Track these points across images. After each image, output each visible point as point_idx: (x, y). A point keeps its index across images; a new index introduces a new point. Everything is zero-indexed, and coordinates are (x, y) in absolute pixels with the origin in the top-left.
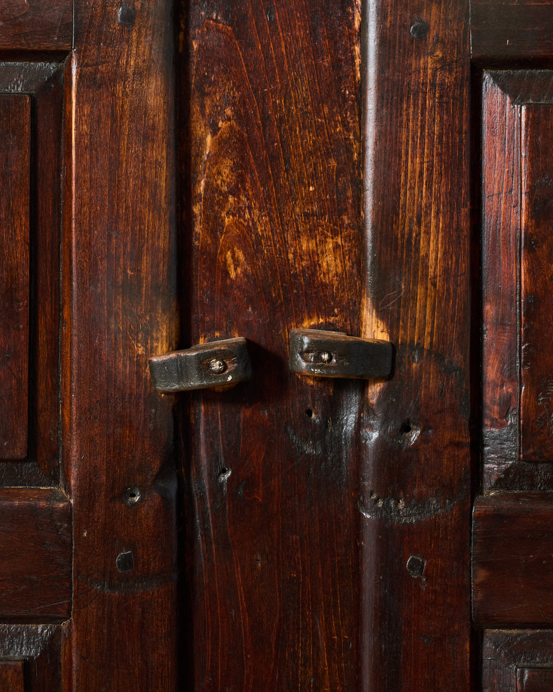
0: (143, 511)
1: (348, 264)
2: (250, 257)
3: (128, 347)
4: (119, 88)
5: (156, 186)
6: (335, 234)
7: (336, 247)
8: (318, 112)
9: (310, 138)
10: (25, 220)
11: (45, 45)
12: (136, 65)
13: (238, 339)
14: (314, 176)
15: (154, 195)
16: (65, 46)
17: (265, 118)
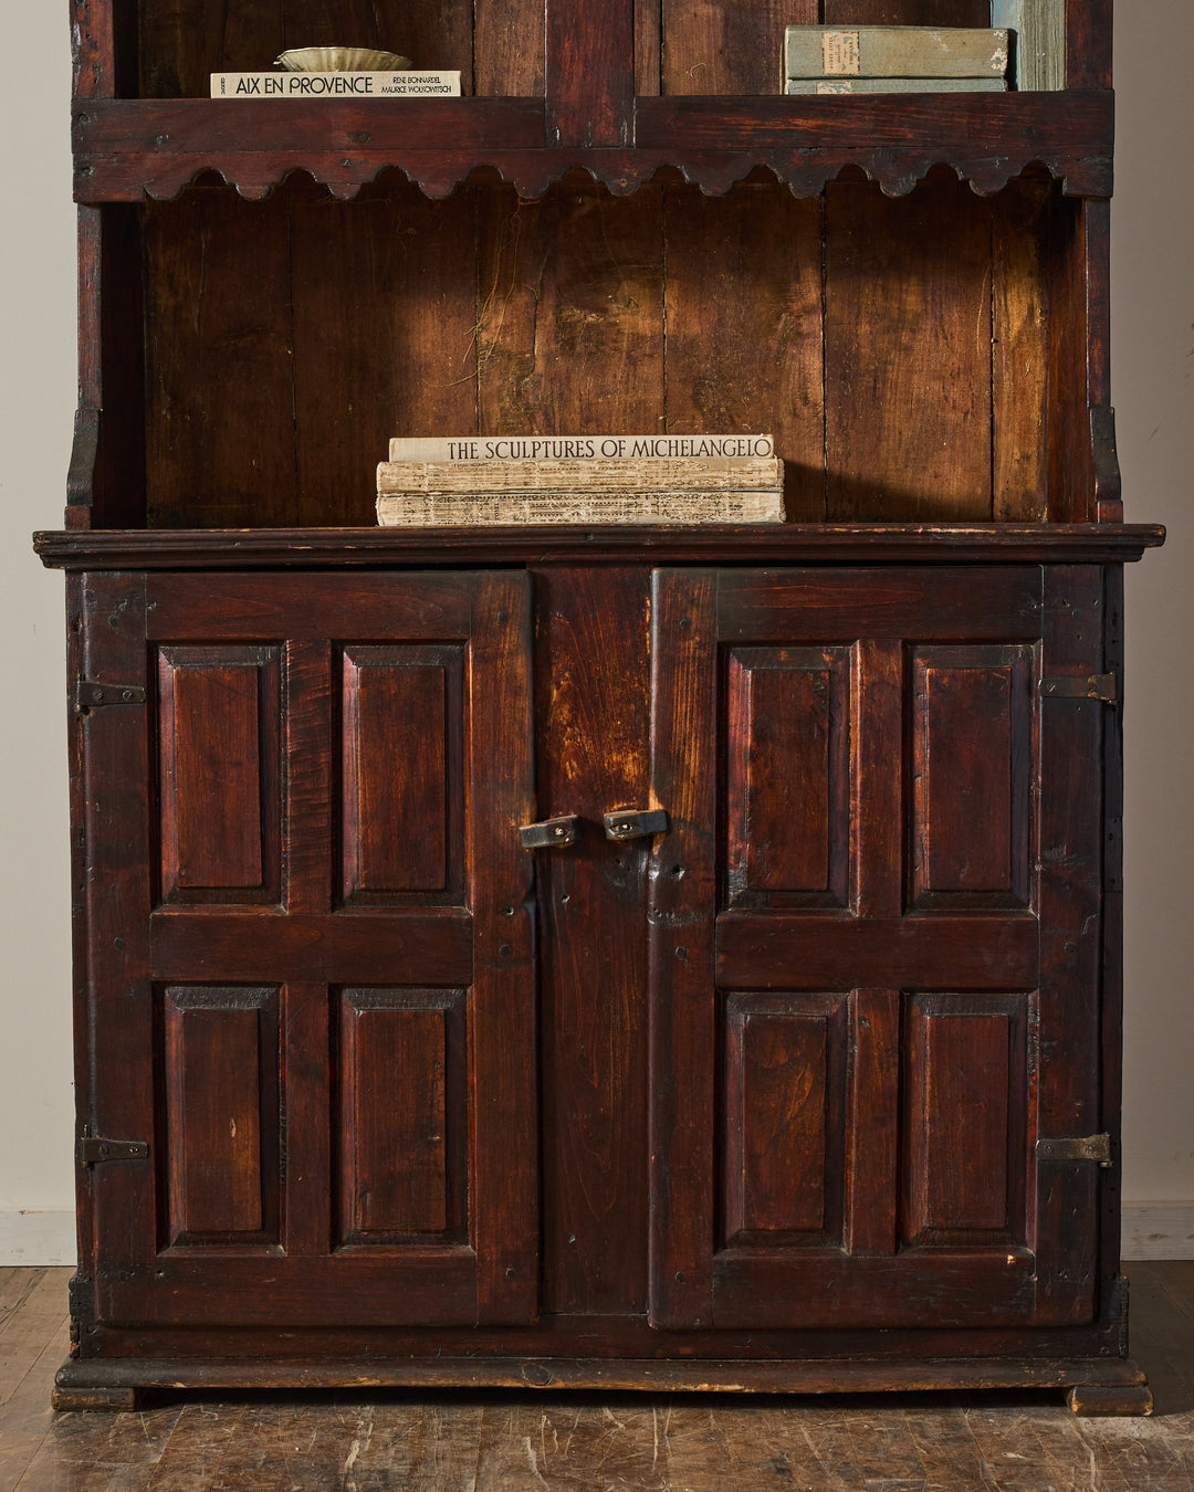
0: (516, 920)
1: (642, 770)
2: (582, 765)
3: (505, 822)
4: (499, 663)
5: (522, 723)
6: (633, 751)
7: (634, 759)
8: (623, 675)
9: (618, 691)
10: (442, 744)
11: (453, 636)
12: (509, 648)
13: (574, 816)
14: (620, 715)
15: (521, 729)
16: (466, 636)
17: (590, 679)
